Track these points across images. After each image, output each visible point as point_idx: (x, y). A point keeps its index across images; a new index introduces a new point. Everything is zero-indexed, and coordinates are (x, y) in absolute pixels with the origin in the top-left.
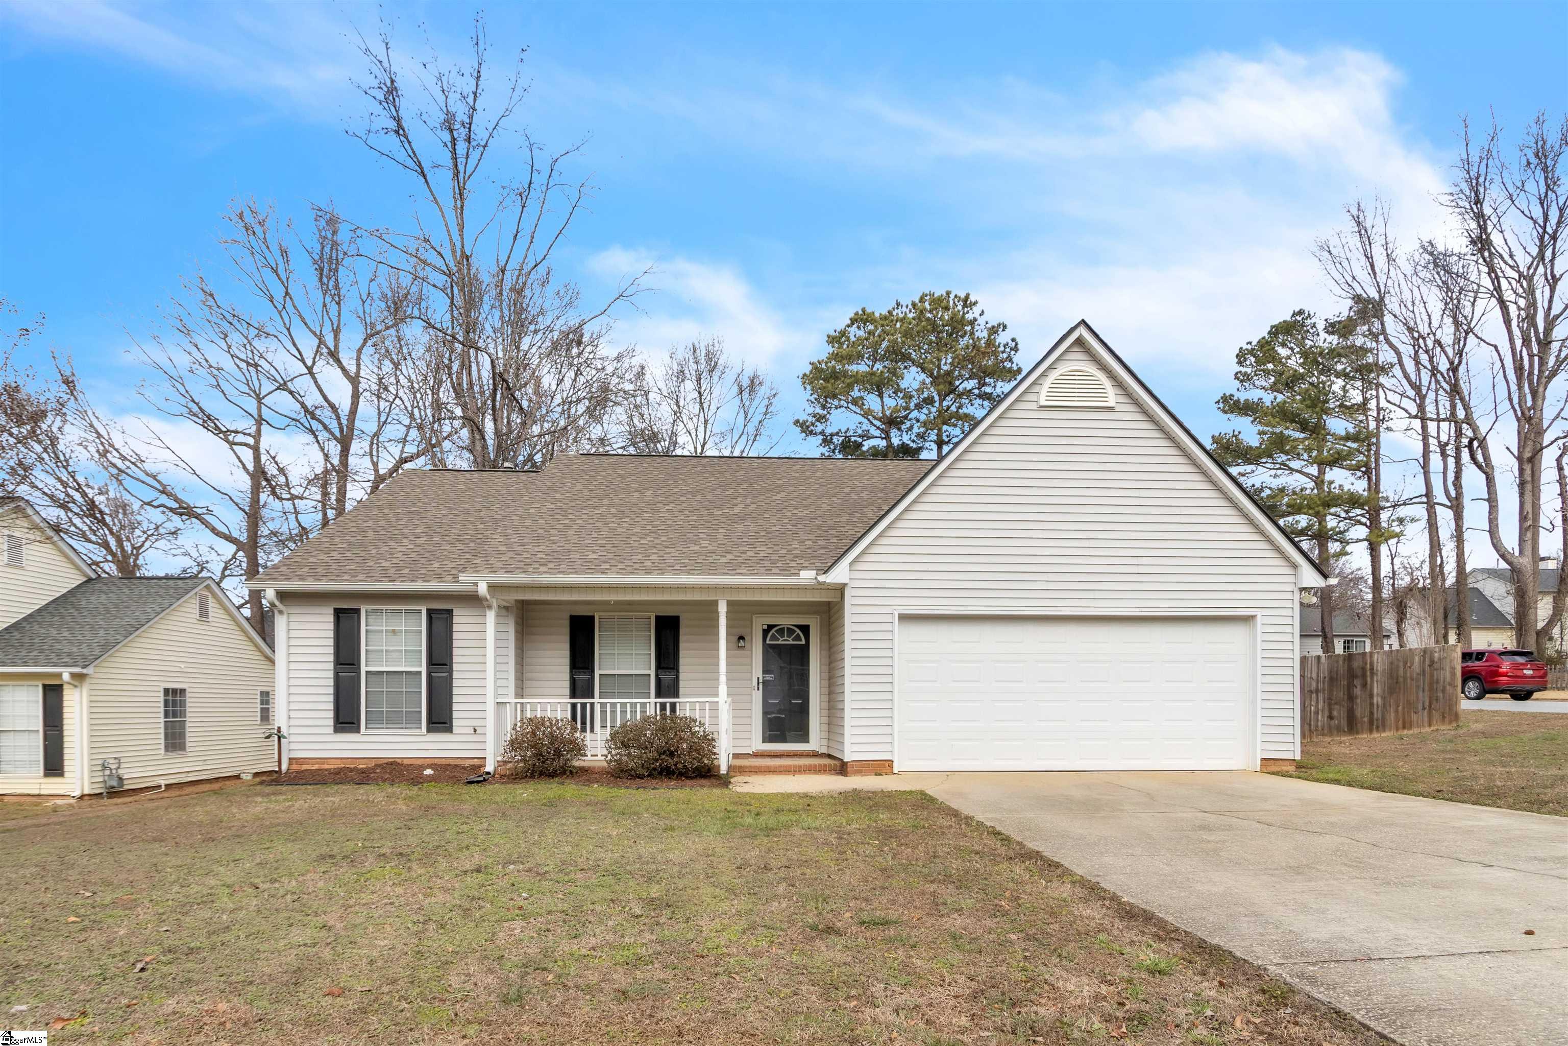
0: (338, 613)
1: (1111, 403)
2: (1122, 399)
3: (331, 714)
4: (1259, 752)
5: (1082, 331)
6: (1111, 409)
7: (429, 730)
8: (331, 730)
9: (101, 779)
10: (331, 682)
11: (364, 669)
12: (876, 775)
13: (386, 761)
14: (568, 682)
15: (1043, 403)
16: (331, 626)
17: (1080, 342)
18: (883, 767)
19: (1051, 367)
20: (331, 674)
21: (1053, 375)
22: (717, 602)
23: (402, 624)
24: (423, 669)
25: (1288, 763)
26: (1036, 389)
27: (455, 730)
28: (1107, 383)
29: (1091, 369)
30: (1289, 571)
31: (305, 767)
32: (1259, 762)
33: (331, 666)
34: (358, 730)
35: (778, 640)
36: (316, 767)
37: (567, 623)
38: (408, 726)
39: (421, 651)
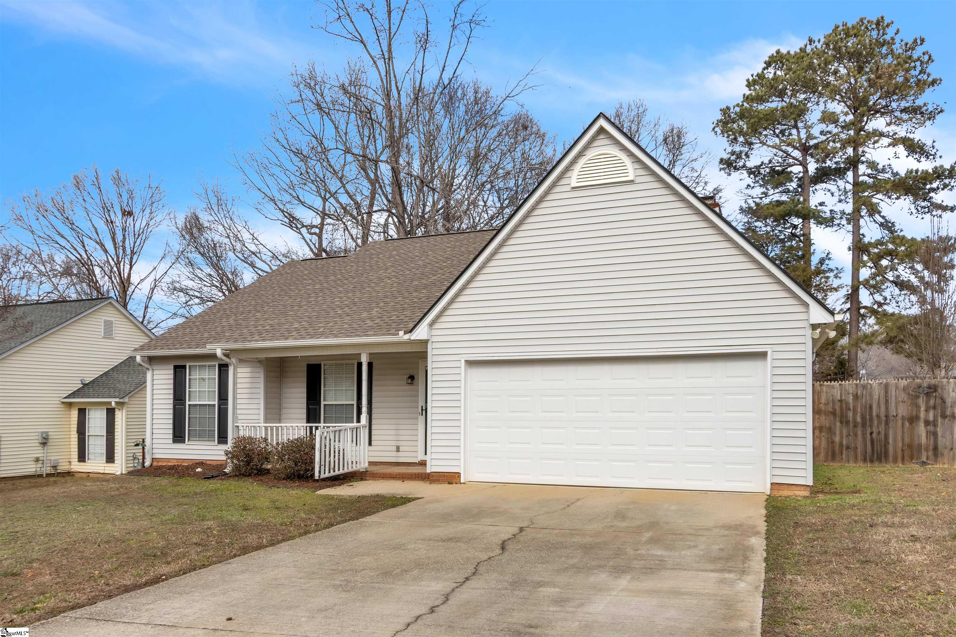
0: (176, 367)
1: (631, 178)
2: (642, 172)
3: (171, 431)
4: (768, 476)
5: (602, 122)
6: (631, 182)
7: (218, 442)
8: (172, 441)
9: (132, 465)
10: (171, 411)
11: (187, 403)
12: (449, 483)
14: (305, 410)
15: (574, 184)
16: (172, 377)
17: (602, 130)
18: (454, 478)
19: (580, 155)
20: (171, 406)
21: (582, 161)
22: (360, 354)
23: (206, 374)
24: (216, 403)
25: (802, 488)
26: (568, 175)
28: (627, 161)
29: (614, 151)
30: (801, 309)
31: (160, 464)
32: (769, 486)
33: (171, 401)
34: (184, 442)
36: (165, 464)
37: (305, 369)
38: (210, 439)
39: (215, 391)
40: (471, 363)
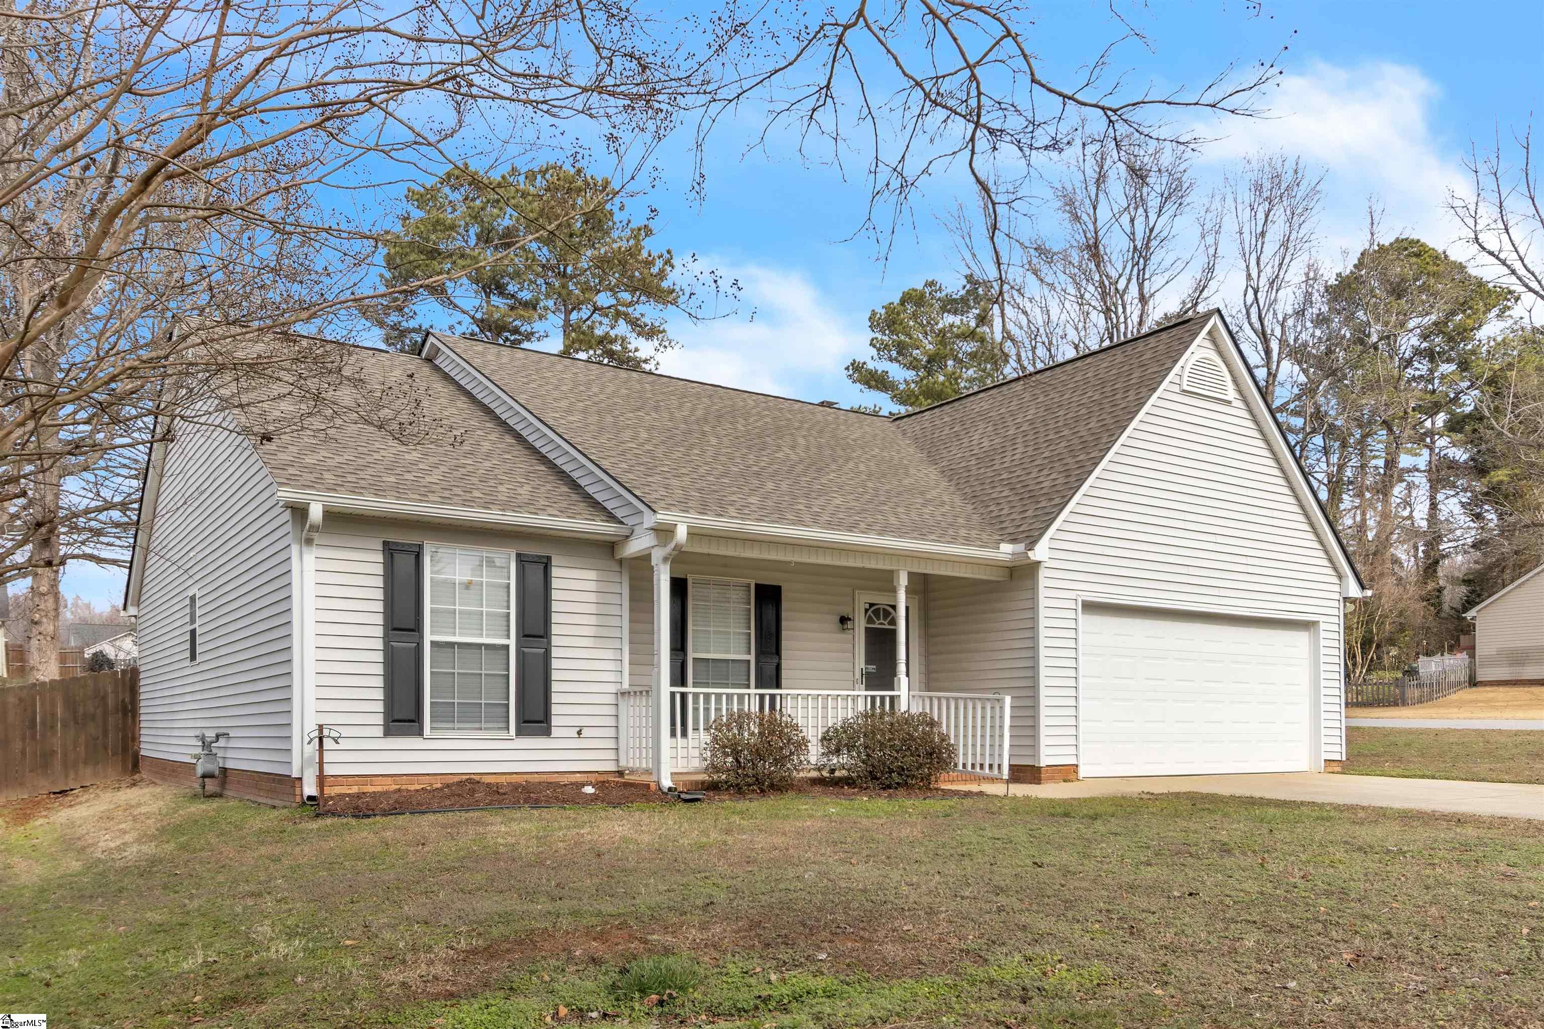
0: (389, 549)
1: (1230, 398)
2: (1237, 395)
3: (379, 707)
4: (1323, 753)
5: (1216, 319)
6: (1230, 402)
7: (520, 733)
8: (379, 732)
11: (428, 637)
12: (1065, 781)
13: (456, 779)
15: (1185, 387)
16: (379, 569)
18: (1068, 773)
19: (1192, 352)
20: (379, 644)
21: (1192, 360)
23: (481, 574)
24: (511, 642)
25: (1337, 764)
27: (555, 732)
28: (1227, 377)
29: (1217, 359)
32: (1323, 763)
33: (379, 632)
34: (418, 732)
35: (874, 623)
36: (355, 790)
38: (490, 725)
39: (507, 616)
40: (1090, 607)
